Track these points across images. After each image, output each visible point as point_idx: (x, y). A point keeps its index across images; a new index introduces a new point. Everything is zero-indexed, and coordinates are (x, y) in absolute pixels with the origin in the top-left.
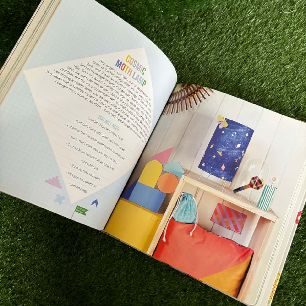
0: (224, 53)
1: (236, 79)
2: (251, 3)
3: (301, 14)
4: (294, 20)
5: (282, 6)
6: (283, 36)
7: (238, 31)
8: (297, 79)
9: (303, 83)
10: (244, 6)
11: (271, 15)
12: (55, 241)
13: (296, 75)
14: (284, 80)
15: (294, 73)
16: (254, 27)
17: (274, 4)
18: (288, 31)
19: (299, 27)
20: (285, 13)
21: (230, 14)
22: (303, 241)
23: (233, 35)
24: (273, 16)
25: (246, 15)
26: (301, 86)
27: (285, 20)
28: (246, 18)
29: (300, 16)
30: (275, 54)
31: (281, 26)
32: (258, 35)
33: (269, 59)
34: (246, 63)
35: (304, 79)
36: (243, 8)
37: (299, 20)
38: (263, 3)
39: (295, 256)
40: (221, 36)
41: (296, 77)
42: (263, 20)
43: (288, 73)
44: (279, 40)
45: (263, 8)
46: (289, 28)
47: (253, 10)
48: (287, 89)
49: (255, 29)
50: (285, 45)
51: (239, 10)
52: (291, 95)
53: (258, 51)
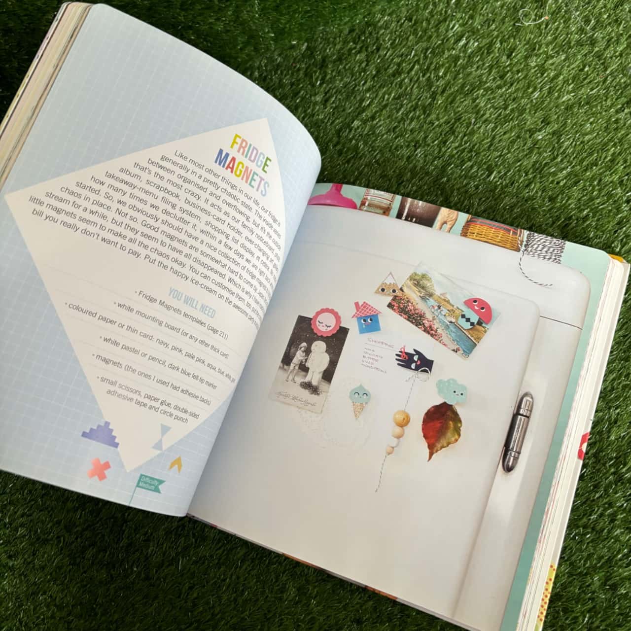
0: (407, 114)
1: (436, 167)
2: (456, 7)
3: (560, 24)
4: (546, 37)
5: (518, 11)
6: (525, 73)
7: (433, 67)
8: (559, 159)
9: (573, 167)
10: (441, 14)
11: (498, 31)
12: (76, 539)
13: (558, 151)
14: (535, 163)
15: (553, 148)
16: (465, 57)
17: (502, 6)
18: (536, 62)
19: (556, 52)
20: (527, 24)
21: (415, 33)
22: (595, 496)
23: (423, 76)
24: (502, 32)
25: (448, 34)
26: (569, 174)
27: (527, 38)
28: (447, 40)
29: (557, 29)
30: (512, 110)
31: (521, 51)
32: (474, 73)
33: (501, 121)
34: (453, 133)
35: (574, 159)
36: (441, 18)
37: (556, 38)
38: (481, 6)
39: (581, 529)
40: (399, 79)
41: (558, 155)
42: (481, 42)
43: (541, 150)
44: (518, 80)
45: (481, 17)
46: (536, 56)
47: (461, 21)
48: (541, 182)
49: (468, 62)
50: (531, 90)
51: (433, 22)
52: (550, 193)
53: (477, 106)
